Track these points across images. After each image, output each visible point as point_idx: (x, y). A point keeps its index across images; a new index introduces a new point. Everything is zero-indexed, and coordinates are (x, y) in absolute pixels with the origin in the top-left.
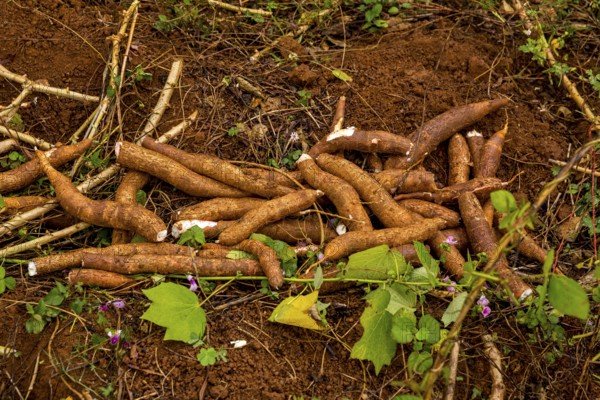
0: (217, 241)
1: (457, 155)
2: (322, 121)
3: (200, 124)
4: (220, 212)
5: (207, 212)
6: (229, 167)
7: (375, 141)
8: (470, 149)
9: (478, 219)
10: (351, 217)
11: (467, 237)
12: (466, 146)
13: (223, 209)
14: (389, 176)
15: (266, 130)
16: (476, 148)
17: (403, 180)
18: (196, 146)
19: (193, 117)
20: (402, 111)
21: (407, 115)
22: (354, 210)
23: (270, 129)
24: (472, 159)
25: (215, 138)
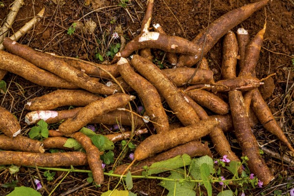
0: (58, 130)
1: (230, 50)
2: (136, 16)
3: (47, 21)
4: (60, 103)
5: (51, 104)
6: (67, 69)
7: (173, 46)
8: (239, 45)
9: (242, 116)
10: (154, 116)
11: (232, 123)
12: (236, 42)
13: (62, 100)
14: (182, 74)
15: (95, 25)
16: (243, 43)
17: (192, 78)
18: (43, 42)
19: (41, 14)
20: (193, 10)
21: (197, 14)
22: (156, 111)
23: (98, 25)
24: (239, 53)
25: (58, 35)
